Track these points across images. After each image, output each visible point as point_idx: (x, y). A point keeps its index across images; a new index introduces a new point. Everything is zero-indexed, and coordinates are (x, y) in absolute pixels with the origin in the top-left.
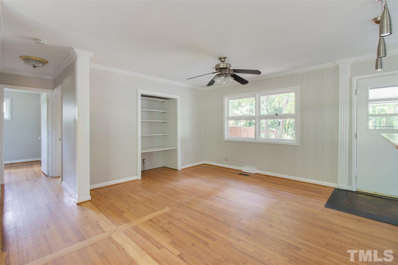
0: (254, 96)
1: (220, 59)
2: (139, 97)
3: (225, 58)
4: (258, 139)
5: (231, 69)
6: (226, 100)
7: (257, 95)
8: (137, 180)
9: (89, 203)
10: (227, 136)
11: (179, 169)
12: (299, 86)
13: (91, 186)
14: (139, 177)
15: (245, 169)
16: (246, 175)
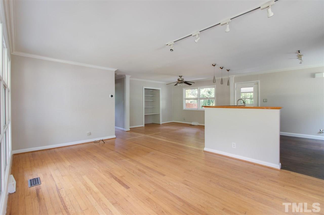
0: (197, 88)
1: (180, 76)
2: (144, 90)
3: (181, 76)
4: (199, 109)
5: (184, 80)
6: (184, 90)
7: (199, 88)
8: (143, 127)
9: (129, 132)
10: (185, 108)
11: (161, 124)
12: (216, 85)
13: (130, 127)
14: (144, 126)
15: (193, 124)
16: (193, 125)
